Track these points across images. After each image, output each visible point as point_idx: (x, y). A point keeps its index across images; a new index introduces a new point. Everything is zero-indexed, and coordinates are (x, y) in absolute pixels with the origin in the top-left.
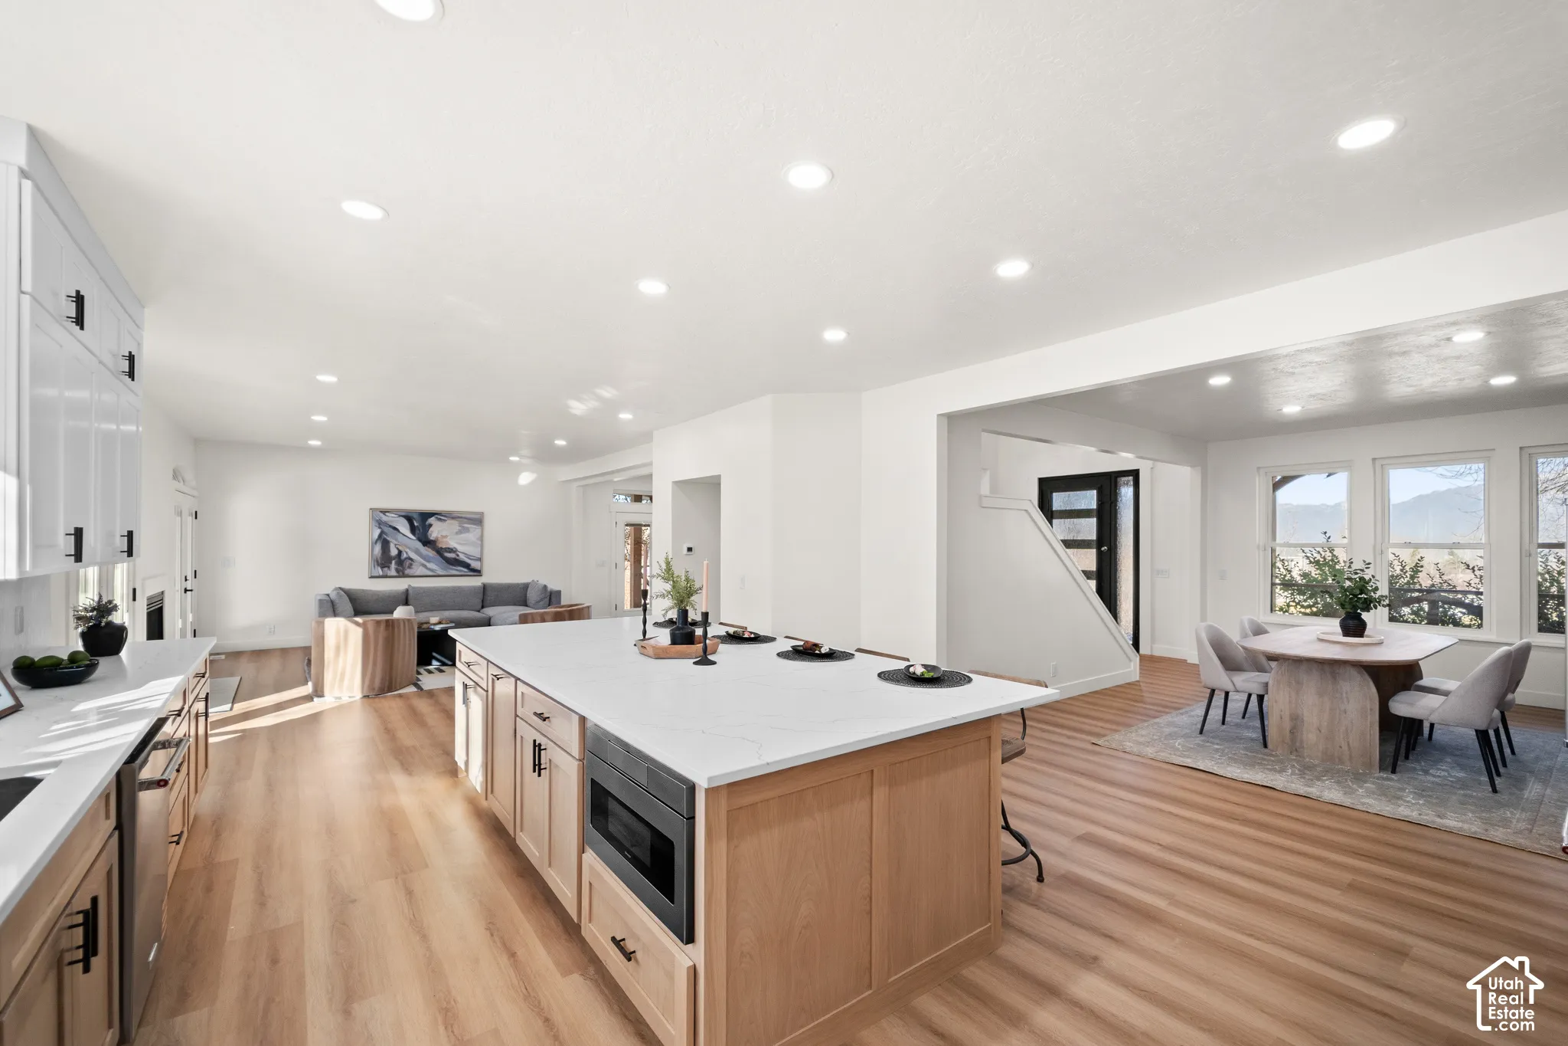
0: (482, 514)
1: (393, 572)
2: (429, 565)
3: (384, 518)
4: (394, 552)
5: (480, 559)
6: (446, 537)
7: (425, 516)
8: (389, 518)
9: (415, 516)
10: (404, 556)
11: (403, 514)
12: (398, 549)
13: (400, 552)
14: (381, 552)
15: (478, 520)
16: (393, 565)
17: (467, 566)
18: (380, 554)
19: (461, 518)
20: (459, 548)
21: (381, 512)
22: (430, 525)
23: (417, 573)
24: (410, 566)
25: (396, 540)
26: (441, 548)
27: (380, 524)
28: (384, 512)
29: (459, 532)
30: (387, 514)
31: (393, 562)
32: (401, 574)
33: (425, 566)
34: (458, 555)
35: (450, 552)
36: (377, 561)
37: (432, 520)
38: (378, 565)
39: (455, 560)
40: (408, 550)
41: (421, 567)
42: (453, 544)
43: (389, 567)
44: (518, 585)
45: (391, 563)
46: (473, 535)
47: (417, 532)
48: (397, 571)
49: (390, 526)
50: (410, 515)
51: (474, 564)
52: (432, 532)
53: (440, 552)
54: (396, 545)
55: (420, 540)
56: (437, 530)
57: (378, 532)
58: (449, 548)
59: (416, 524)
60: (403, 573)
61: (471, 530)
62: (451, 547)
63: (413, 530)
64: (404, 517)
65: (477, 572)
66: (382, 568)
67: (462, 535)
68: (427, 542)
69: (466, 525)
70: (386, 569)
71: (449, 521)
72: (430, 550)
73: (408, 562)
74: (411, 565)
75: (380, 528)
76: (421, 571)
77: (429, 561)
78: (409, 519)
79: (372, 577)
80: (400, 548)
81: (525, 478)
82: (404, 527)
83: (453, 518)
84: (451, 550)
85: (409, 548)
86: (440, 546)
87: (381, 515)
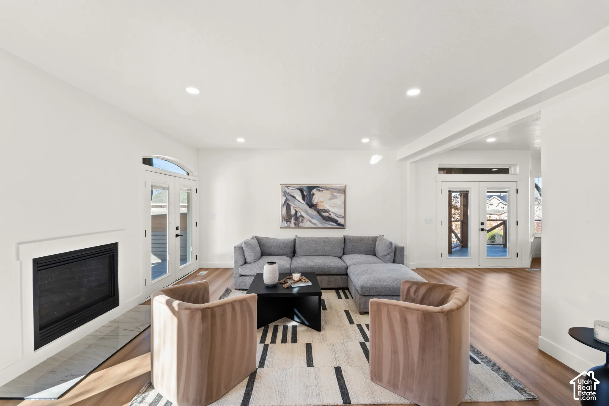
0: (345, 186)
1: (293, 225)
2: (314, 221)
3: (288, 191)
4: (293, 212)
5: (344, 217)
6: (323, 202)
7: (311, 188)
8: (290, 190)
9: (305, 188)
10: (299, 214)
11: (298, 187)
12: (295, 210)
13: (296, 212)
14: (286, 211)
15: (342, 190)
16: (293, 220)
17: (336, 222)
18: (285, 214)
19: (331, 189)
20: (331, 209)
21: (286, 186)
22: (314, 194)
23: (306, 226)
24: (302, 222)
25: (294, 204)
26: (320, 209)
27: (285, 194)
28: (287, 186)
29: (330, 199)
30: (289, 188)
31: (293, 218)
32: (297, 226)
33: (310, 221)
34: (330, 214)
35: (325, 212)
36: (284, 218)
37: (314, 191)
38: (284, 220)
39: (329, 217)
40: (301, 211)
41: (309, 222)
42: (327, 207)
43: (290, 222)
44: (369, 238)
45: (291, 219)
46: (339, 201)
47: (306, 199)
48: (295, 224)
49: (291, 195)
50: (302, 188)
51: (341, 221)
52: (315, 198)
53: (319, 212)
54: (294, 207)
55: (308, 205)
56: (318, 197)
57: (284, 199)
58: (325, 210)
59: (305, 194)
60: (298, 226)
61: (338, 196)
62: (325, 209)
63: (303, 197)
64: (299, 189)
65: (342, 226)
66: (287, 222)
67: (333, 201)
68: (312, 206)
69: (335, 194)
70: (289, 223)
71: (325, 191)
72: (313, 210)
73: (301, 219)
74: (303, 220)
75: (285, 196)
76: (307, 224)
77: (313, 218)
78: (301, 191)
79: (281, 228)
80: (297, 210)
81: (375, 159)
82: (299, 196)
83: (327, 189)
84: (326, 211)
85: (302, 210)
86: (319, 208)
87: (286, 188)
